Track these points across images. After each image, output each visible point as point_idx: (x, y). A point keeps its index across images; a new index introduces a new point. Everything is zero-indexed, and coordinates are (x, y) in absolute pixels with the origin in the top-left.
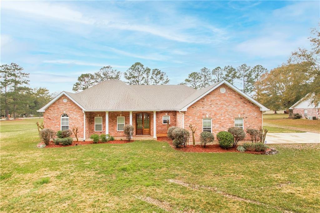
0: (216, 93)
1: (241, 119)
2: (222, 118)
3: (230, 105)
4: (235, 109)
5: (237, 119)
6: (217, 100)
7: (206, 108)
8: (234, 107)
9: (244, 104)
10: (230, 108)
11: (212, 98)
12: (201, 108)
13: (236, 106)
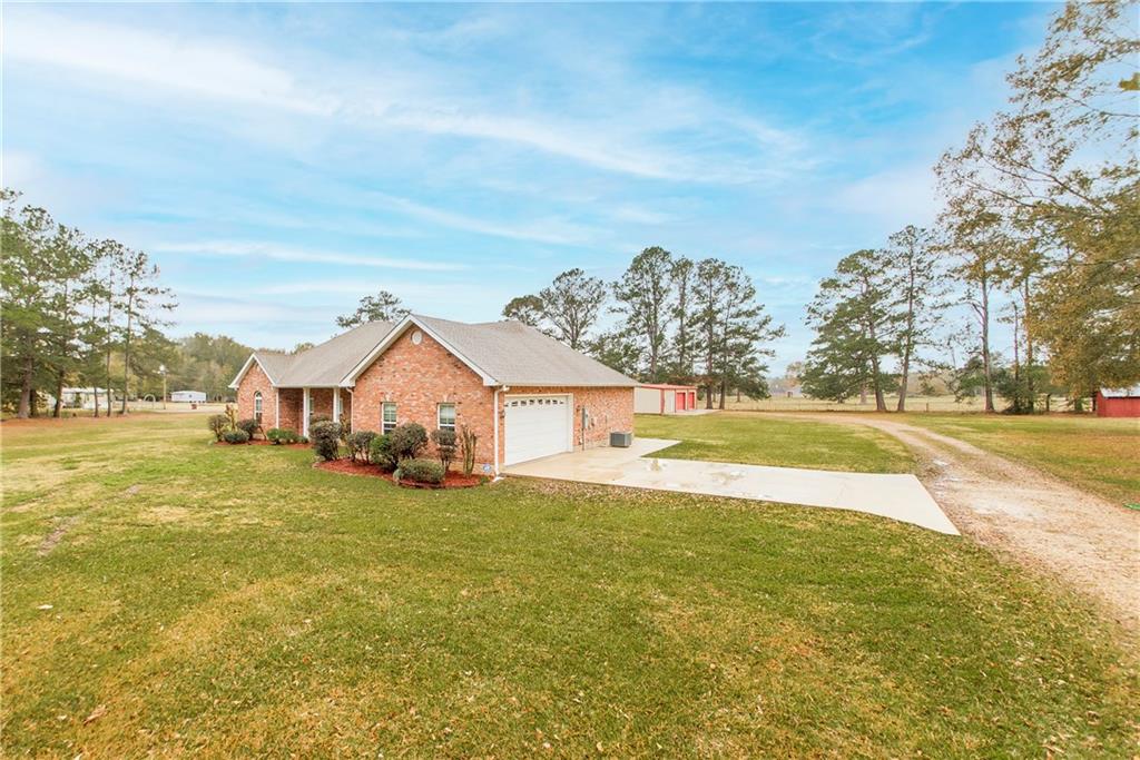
0: (404, 344)
1: (451, 406)
2: (414, 403)
3: (427, 372)
4: (437, 381)
5: (443, 406)
6: (406, 360)
7: (387, 379)
8: (436, 377)
9: (455, 369)
10: (428, 380)
11: (397, 356)
12: (378, 381)
13: (439, 375)
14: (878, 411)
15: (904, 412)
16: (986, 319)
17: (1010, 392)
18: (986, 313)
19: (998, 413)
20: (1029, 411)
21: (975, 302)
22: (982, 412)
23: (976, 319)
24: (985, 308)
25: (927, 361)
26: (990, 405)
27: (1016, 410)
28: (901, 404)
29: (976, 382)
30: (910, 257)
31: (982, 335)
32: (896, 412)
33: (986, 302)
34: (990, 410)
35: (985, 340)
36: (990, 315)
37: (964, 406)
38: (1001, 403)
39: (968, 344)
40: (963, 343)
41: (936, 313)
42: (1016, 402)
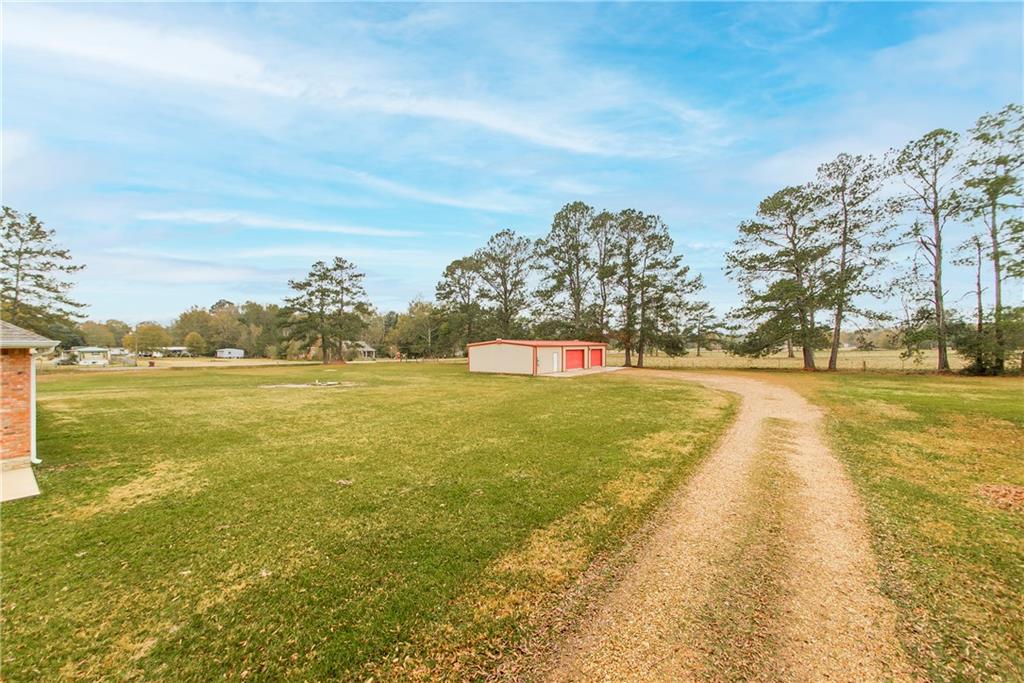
14: (805, 370)
15: (835, 370)
16: (938, 259)
17: (971, 347)
18: (939, 251)
19: (954, 374)
20: (998, 371)
21: (925, 239)
22: (933, 372)
23: (925, 259)
24: (938, 246)
25: (863, 311)
26: (944, 363)
27: (979, 370)
28: (833, 361)
29: (925, 335)
30: (843, 189)
31: (933, 278)
32: (826, 371)
33: (939, 239)
34: (944, 368)
35: (937, 284)
36: (943, 254)
37: (910, 364)
38: (957, 361)
39: (915, 289)
40: (908, 288)
41: (877, 256)
42: (979, 360)
